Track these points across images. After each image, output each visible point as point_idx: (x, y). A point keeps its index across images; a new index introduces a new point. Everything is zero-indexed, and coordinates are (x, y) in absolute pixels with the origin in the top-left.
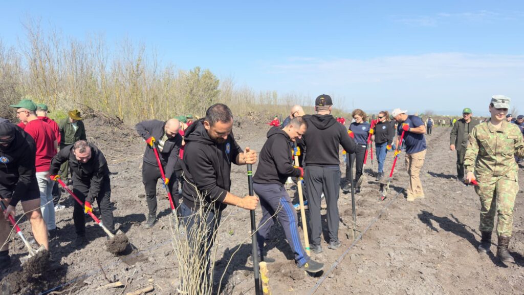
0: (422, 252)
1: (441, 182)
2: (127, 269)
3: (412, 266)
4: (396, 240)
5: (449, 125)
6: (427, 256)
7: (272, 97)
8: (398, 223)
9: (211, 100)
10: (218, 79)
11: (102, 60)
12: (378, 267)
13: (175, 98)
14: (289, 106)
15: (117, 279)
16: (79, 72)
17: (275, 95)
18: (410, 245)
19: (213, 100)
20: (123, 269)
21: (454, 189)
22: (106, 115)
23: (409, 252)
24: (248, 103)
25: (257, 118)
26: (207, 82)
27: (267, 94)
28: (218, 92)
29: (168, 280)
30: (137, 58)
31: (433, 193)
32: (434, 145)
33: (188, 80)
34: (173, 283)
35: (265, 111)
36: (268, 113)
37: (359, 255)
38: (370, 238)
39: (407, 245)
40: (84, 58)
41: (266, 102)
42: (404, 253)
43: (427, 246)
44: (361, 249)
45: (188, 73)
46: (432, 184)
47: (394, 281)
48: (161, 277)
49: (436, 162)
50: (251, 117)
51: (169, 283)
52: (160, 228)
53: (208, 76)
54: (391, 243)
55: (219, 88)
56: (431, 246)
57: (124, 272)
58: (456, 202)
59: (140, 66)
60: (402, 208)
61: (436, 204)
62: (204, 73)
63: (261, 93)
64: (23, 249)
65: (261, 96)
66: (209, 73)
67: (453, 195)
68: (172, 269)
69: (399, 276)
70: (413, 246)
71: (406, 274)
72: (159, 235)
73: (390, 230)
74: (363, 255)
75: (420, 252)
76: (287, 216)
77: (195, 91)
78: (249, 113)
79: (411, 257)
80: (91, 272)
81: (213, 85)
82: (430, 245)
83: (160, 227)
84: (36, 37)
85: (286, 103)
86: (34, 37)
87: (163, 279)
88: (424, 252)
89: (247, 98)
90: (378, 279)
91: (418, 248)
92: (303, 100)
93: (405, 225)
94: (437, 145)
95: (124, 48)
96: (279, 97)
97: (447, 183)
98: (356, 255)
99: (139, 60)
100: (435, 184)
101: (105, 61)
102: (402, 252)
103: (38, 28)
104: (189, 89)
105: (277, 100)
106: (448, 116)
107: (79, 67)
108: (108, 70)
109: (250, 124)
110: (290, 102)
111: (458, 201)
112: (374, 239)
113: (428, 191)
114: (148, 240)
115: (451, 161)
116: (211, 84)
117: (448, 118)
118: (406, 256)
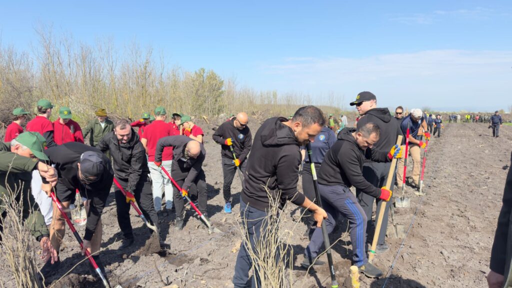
0: (475, 251)
1: (462, 177)
2: (176, 271)
3: (470, 264)
4: (442, 238)
5: (448, 121)
6: (481, 254)
7: (272, 97)
8: (438, 220)
9: (216, 101)
10: (222, 80)
11: (111, 63)
12: (434, 266)
13: (181, 99)
14: (289, 105)
15: (170, 281)
16: (88, 76)
17: (275, 95)
18: (459, 243)
19: (218, 100)
20: (173, 270)
21: (478, 184)
22: (118, 117)
23: (460, 250)
24: (251, 102)
25: (261, 117)
26: (211, 83)
27: (267, 94)
28: (222, 92)
29: (219, 281)
30: (145, 61)
31: (459, 189)
32: (441, 141)
33: (194, 81)
34: (227, 284)
35: (268, 110)
36: (271, 112)
37: (410, 254)
38: (413, 236)
39: (456, 243)
40: (92, 62)
41: (266, 102)
42: (456, 252)
43: (478, 243)
44: (410, 247)
45: (193, 75)
46: (454, 180)
47: (459, 281)
48: (213, 279)
49: (450, 157)
50: (256, 117)
51: (221, 284)
52: (196, 228)
53: (213, 77)
54: (439, 241)
55: (223, 89)
56: (482, 244)
57: (175, 273)
58: (485, 198)
59: (148, 69)
60: (434, 204)
61: (467, 200)
62: (208, 74)
63: (261, 93)
64: (64, 251)
65: (262, 96)
66: (213, 73)
67: (480, 190)
68: (221, 270)
69: (462, 276)
70: (462, 244)
71: (468, 274)
72: (196, 235)
73: (433, 228)
74: (415, 254)
75: (472, 250)
76: (354, 218)
77: (200, 92)
78: (253, 112)
79: (465, 255)
80: (142, 274)
81: (217, 86)
82: (480, 243)
83: (196, 226)
84: (48, 42)
85: (286, 103)
86: (46, 42)
87: (215, 280)
88: (477, 250)
89: (250, 98)
90: (441, 279)
91: (468, 245)
92: (303, 99)
93: (446, 222)
94: (444, 140)
95: (132, 51)
96: (279, 96)
97: (468, 178)
98: (408, 254)
99: (146, 63)
100: (457, 180)
101: (114, 64)
102: (454, 250)
103: (50, 33)
104: (194, 90)
105: (277, 99)
106: (445, 112)
107: (88, 70)
108: (117, 73)
109: (255, 123)
110: (289, 101)
111: (487, 197)
112: (418, 237)
113: (453, 187)
114: (187, 239)
115: (465, 157)
116: (216, 85)
117: (446, 114)
118: (459, 254)
